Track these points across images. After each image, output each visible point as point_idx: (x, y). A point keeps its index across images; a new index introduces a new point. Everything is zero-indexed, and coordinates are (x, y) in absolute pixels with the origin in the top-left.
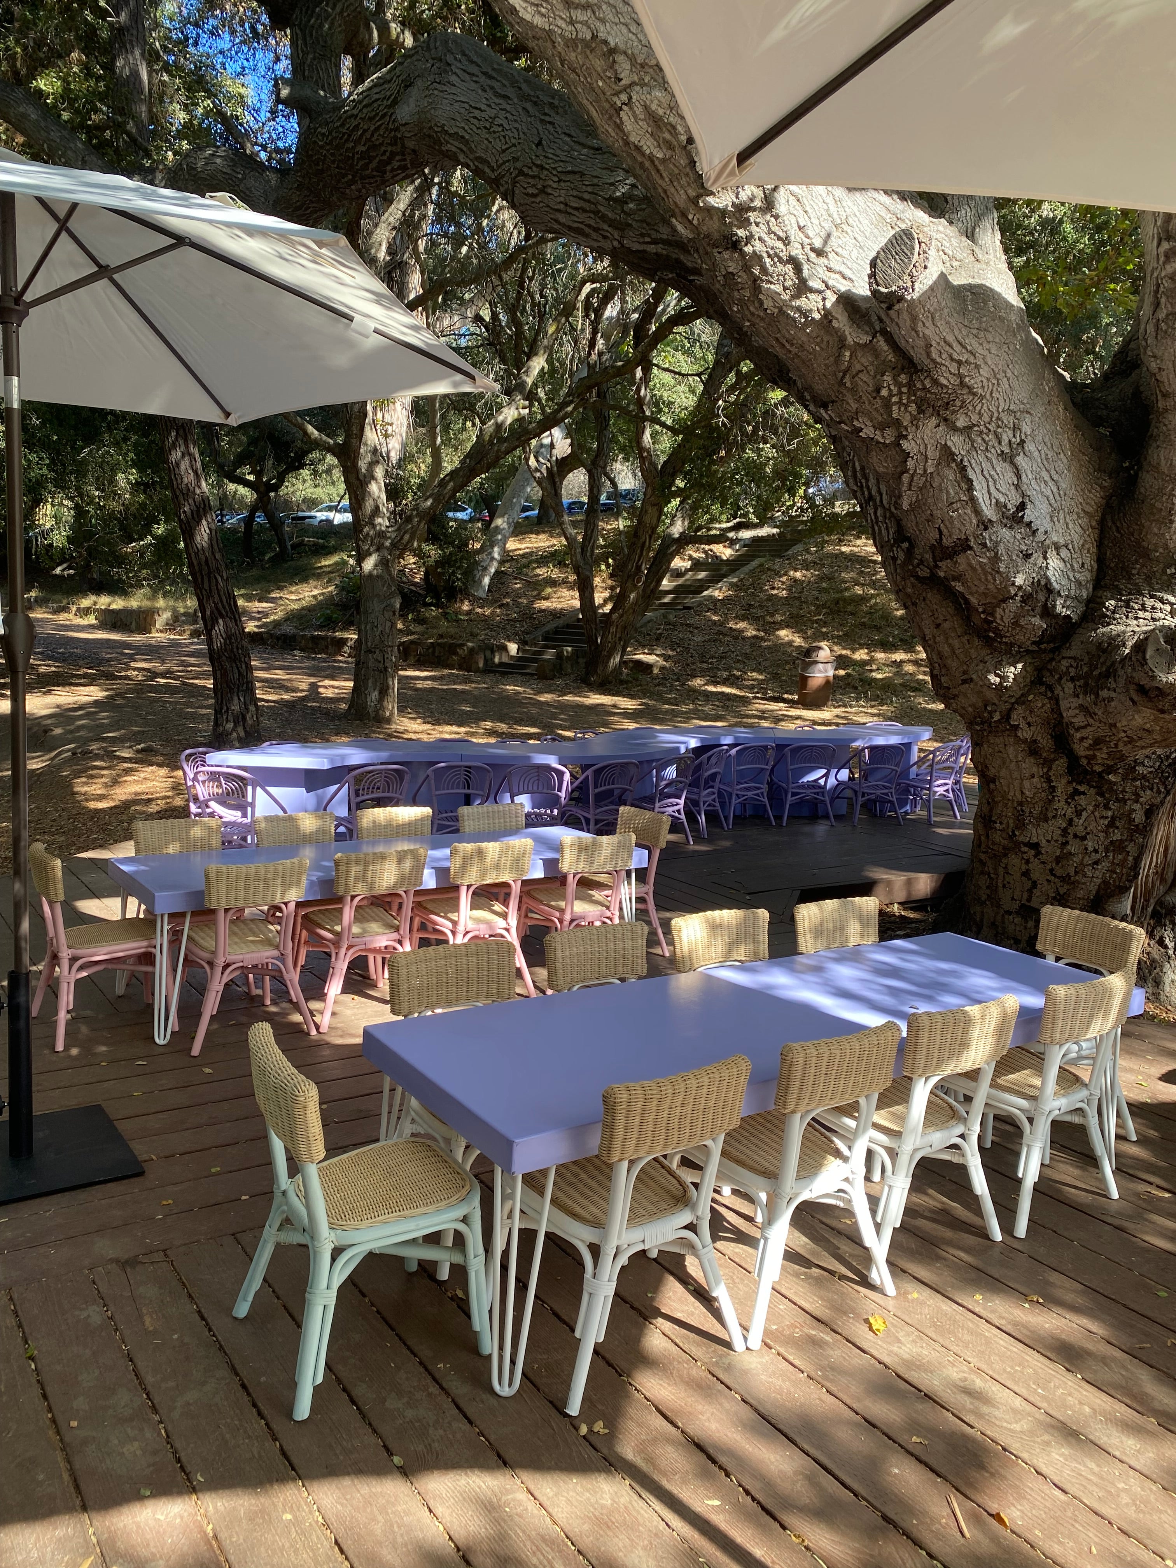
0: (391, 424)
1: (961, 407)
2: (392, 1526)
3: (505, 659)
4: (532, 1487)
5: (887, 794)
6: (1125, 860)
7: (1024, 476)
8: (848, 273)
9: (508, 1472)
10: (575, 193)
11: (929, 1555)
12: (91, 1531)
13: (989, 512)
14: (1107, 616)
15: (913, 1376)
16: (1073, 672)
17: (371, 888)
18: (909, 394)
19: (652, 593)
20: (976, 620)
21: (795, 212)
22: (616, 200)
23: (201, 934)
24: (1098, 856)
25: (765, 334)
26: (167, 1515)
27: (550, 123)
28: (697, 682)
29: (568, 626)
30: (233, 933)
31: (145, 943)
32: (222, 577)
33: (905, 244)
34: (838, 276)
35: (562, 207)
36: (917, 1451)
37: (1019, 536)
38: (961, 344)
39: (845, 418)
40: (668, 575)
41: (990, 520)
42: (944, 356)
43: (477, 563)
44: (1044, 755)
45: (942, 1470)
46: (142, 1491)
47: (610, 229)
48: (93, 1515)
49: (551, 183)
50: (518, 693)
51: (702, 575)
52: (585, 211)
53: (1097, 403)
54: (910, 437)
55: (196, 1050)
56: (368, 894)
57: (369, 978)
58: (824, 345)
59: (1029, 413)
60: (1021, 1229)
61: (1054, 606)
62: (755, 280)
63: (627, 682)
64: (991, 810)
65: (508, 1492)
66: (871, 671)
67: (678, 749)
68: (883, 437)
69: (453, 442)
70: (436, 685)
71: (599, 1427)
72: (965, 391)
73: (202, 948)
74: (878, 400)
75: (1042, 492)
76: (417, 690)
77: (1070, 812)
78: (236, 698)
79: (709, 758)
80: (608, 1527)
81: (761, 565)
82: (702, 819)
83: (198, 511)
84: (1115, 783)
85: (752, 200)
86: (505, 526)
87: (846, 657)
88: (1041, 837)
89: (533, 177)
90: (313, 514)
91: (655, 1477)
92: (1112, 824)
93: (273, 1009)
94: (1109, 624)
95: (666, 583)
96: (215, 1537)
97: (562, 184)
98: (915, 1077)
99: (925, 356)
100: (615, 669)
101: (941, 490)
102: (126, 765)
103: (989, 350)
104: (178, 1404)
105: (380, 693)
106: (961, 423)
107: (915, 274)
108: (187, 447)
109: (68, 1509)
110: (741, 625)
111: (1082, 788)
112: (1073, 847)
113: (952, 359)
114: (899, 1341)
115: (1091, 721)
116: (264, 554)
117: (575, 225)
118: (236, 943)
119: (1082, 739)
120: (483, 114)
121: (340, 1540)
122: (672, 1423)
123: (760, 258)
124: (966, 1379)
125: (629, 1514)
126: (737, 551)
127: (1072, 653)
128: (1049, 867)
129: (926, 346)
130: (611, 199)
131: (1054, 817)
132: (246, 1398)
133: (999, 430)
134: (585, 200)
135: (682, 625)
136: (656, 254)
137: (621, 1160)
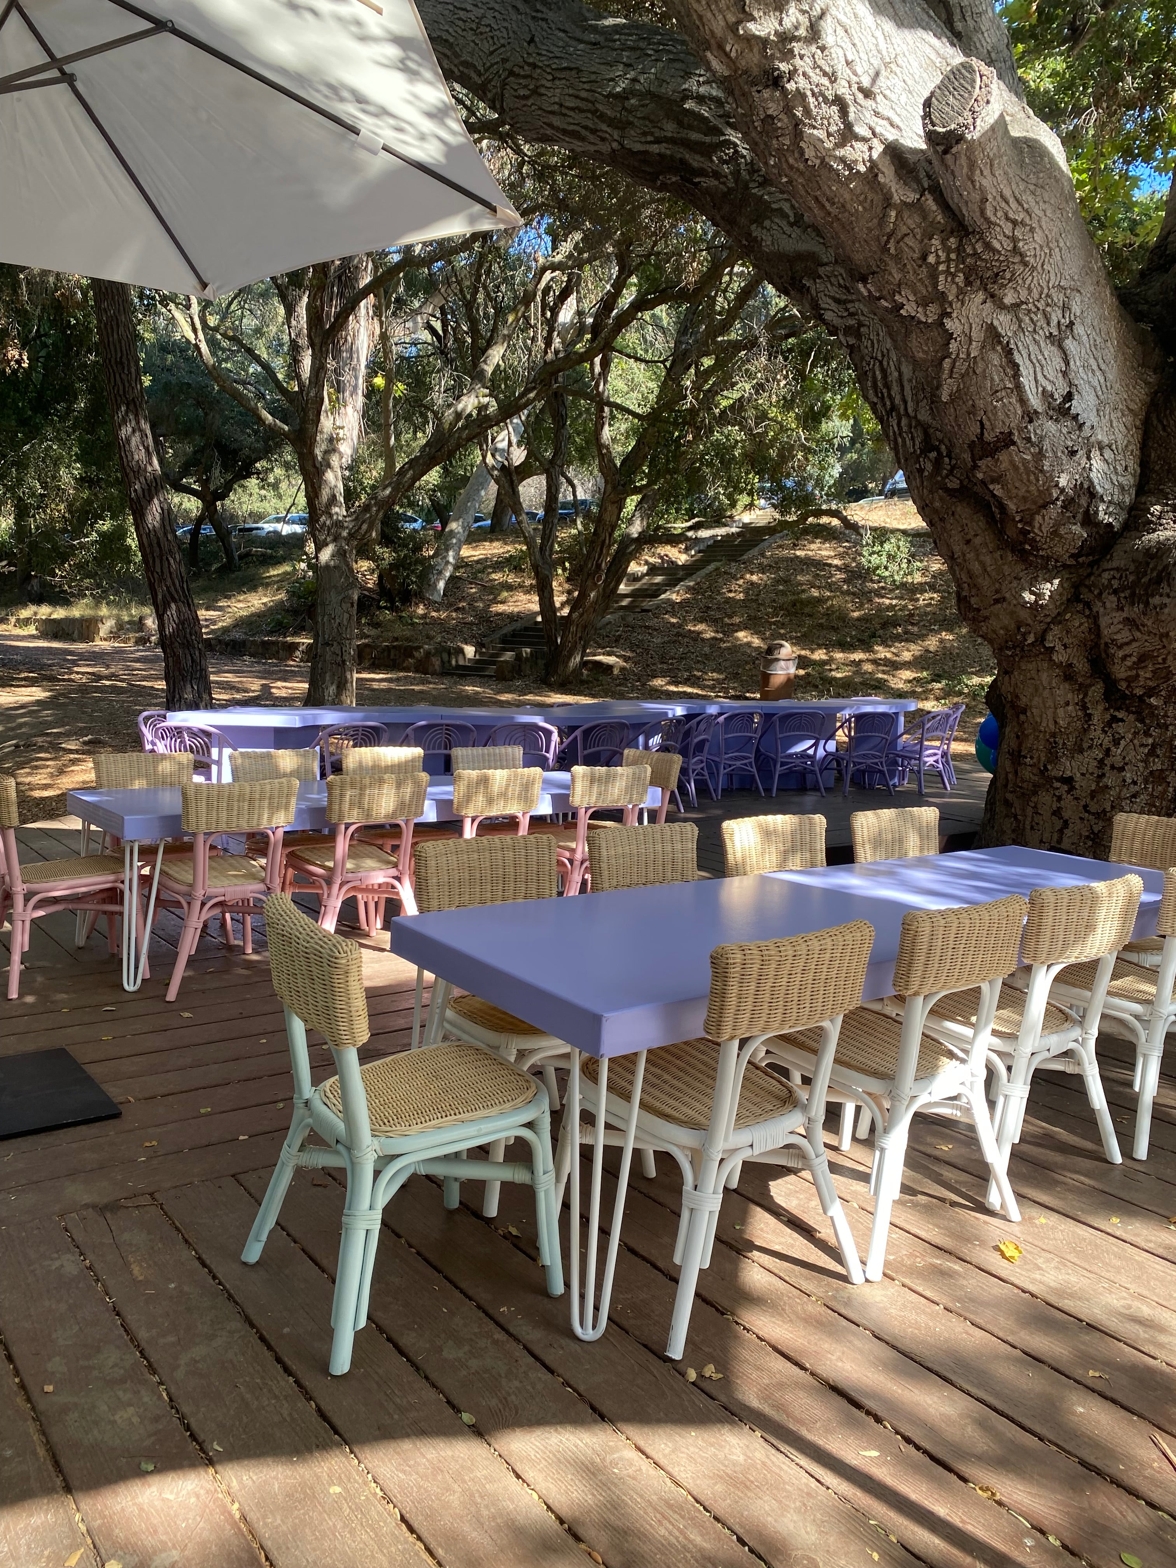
0: (342, 428)
1: (1010, 280)
2: (472, 1495)
3: (461, 663)
4: (642, 1444)
5: (876, 764)
6: (1165, 791)
7: (1072, 363)
8: (896, 120)
9: (609, 1429)
10: (571, 91)
11: (1151, 1505)
12: (78, 1517)
13: (1035, 402)
14: (1152, 522)
15: (1067, 1304)
16: (1115, 584)
17: (368, 816)
18: (957, 261)
19: (610, 594)
20: (1011, 532)
21: (843, 44)
22: (617, 96)
23: (175, 868)
24: (1137, 788)
25: (803, 193)
26: (177, 1494)
27: (543, 19)
28: (658, 682)
29: (526, 629)
30: (211, 868)
31: (112, 877)
32: (175, 559)
33: (964, 78)
34: (885, 123)
35: (556, 107)
36: (1099, 1386)
37: (1065, 430)
38: (1017, 200)
39: (885, 293)
40: (625, 580)
41: (1036, 412)
42: (999, 214)
43: (432, 567)
44: (1080, 680)
45: (1136, 1407)
46: (144, 1466)
47: (609, 130)
48: (80, 1496)
49: (544, 82)
50: (477, 693)
51: (658, 579)
52: (581, 111)
53: (1137, 298)
54: (954, 315)
55: (171, 995)
56: (364, 822)
57: (359, 929)
58: (867, 205)
59: (1079, 291)
60: (1142, 1150)
61: (1096, 513)
62: (797, 124)
63: (587, 682)
64: (1020, 745)
65: (613, 1450)
66: (831, 670)
67: (666, 713)
68: (926, 315)
69: (405, 448)
70: (393, 686)
71: (710, 1370)
72: (1017, 259)
73: (177, 881)
74: (924, 269)
75: (1089, 382)
76: (374, 690)
77: (1107, 741)
78: (189, 686)
79: (698, 723)
80: (747, 1487)
81: (717, 569)
82: (692, 787)
83: (150, 490)
84: (1157, 707)
85: (796, 28)
86: (460, 530)
87: (806, 657)
88: (1075, 770)
89: (525, 77)
90: (260, 525)
91: (791, 1426)
92: (1152, 753)
93: (255, 957)
94: (1154, 531)
95: (623, 588)
96: (244, 1518)
97: (557, 82)
98: (1035, 965)
99: (978, 214)
100: (574, 670)
101: (985, 377)
102: (72, 756)
103: (1044, 211)
104: (182, 1362)
105: (338, 687)
106: (1009, 300)
107: (977, 109)
108: (138, 423)
109: (47, 1491)
110: (700, 627)
111: (1120, 715)
112: (1109, 781)
113: (1007, 218)
114: (1040, 1268)
115: (1138, 634)
116: (211, 565)
117: (571, 128)
118: (215, 877)
119: (1124, 658)
120: (470, 15)
121: (407, 1516)
122: (796, 1364)
123: (803, 96)
124: (1130, 1307)
125: (770, 1471)
126: (692, 556)
127: (1115, 564)
128: (1083, 803)
129: (981, 201)
130: (611, 95)
131: (1090, 747)
132: (268, 1354)
133: (1049, 309)
134: (583, 99)
135: (641, 627)
136: (659, 154)
137: (732, 1038)
